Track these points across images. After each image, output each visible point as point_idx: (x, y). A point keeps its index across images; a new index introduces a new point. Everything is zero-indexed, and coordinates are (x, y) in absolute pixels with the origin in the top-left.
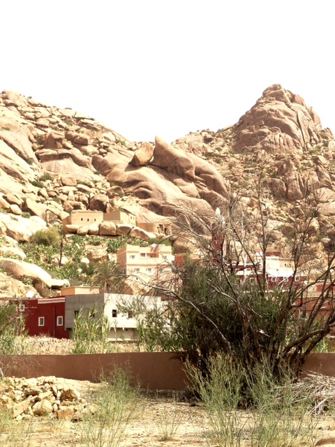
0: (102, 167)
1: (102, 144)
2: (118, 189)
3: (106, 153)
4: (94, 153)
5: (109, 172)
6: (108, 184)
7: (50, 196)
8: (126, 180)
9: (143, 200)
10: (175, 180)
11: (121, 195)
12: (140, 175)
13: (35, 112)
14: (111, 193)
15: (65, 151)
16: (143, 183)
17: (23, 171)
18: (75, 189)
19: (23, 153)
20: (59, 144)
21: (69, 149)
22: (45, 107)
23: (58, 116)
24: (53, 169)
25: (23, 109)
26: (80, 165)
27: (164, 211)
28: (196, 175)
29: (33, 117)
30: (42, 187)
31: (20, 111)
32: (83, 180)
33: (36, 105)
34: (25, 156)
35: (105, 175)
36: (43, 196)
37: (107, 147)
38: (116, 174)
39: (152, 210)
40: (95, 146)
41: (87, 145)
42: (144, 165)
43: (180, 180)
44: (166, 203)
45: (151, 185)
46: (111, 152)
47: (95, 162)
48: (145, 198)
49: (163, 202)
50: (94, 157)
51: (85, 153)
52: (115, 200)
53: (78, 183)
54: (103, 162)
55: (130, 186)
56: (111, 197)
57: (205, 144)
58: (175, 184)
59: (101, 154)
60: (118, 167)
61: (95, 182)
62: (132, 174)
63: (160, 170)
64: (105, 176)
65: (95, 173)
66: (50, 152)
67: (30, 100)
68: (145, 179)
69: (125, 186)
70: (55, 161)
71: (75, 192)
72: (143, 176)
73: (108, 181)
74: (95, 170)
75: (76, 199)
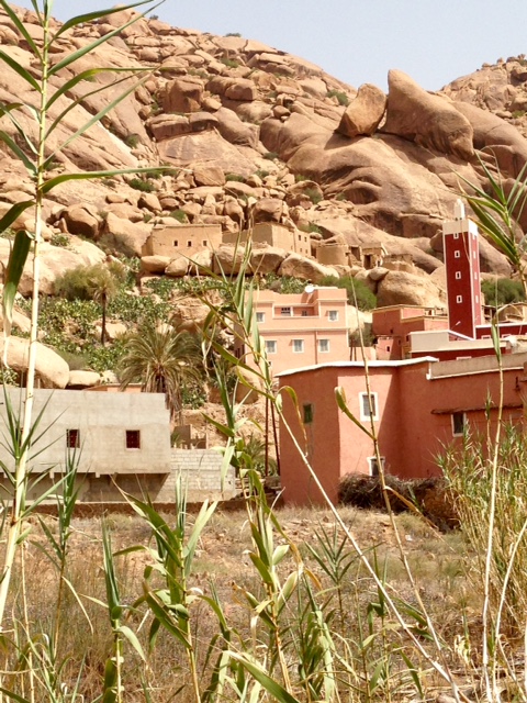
0: (278, 144)
1: (281, 97)
2: (311, 186)
3: (288, 115)
4: (263, 117)
5: (293, 153)
6: (290, 178)
7: (166, 208)
8: (326, 168)
9: (363, 206)
10: (431, 162)
11: (314, 200)
12: (355, 155)
13: (162, 46)
14: (294, 196)
15: (206, 116)
16: (360, 171)
17: (112, 159)
18: (220, 190)
19: (119, 124)
20: (192, 102)
21: (213, 110)
22: (185, 35)
23: (210, 52)
24: (179, 154)
25: (137, 42)
26: (234, 143)
27: (406, 226)
28: (475, 147)
29: (156, 56)
30: (149, 191)
31: (131, 46)
32: (238, 173)
33: (166, 33)
34: (122, 130)
35: (285, 159)
36: (151, 209)
37: (291, 102)
38: (307, 156)
39: (380, 227)
40: (268, 101)
41: (251, 101)
42: (366, 135)
43: (440, 161)
44: (411, 210)
45: (378, 175)
46: (299, 112)
47: (266, 135)
48: (367, 203)
49: (404, 208)
50: (264, 125)
51: (247, 117)
52: (301, 211)
53: (227, 180)
54: (281, 132)
55: (334, 180)
56: (293, 203)
57: (511, 88)
58: (431, 169)
59: (278, 116)
60: (311, 142)
61: (264, 174)
62: (338, 154)
63: (399, 142)
64: (286, 161)
65: (266, 157)
66: (174, 119)
67: (153, 23)
68: (367, 162)
69: (324, 179)
70: (184, 138)
71: (218, 198)
72: (362, 157)
73: (291, 172)
74: (265, 151)
75: (217, 210)
